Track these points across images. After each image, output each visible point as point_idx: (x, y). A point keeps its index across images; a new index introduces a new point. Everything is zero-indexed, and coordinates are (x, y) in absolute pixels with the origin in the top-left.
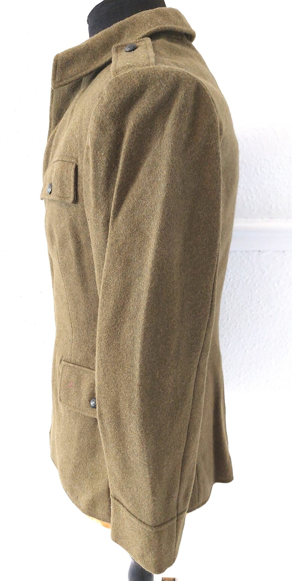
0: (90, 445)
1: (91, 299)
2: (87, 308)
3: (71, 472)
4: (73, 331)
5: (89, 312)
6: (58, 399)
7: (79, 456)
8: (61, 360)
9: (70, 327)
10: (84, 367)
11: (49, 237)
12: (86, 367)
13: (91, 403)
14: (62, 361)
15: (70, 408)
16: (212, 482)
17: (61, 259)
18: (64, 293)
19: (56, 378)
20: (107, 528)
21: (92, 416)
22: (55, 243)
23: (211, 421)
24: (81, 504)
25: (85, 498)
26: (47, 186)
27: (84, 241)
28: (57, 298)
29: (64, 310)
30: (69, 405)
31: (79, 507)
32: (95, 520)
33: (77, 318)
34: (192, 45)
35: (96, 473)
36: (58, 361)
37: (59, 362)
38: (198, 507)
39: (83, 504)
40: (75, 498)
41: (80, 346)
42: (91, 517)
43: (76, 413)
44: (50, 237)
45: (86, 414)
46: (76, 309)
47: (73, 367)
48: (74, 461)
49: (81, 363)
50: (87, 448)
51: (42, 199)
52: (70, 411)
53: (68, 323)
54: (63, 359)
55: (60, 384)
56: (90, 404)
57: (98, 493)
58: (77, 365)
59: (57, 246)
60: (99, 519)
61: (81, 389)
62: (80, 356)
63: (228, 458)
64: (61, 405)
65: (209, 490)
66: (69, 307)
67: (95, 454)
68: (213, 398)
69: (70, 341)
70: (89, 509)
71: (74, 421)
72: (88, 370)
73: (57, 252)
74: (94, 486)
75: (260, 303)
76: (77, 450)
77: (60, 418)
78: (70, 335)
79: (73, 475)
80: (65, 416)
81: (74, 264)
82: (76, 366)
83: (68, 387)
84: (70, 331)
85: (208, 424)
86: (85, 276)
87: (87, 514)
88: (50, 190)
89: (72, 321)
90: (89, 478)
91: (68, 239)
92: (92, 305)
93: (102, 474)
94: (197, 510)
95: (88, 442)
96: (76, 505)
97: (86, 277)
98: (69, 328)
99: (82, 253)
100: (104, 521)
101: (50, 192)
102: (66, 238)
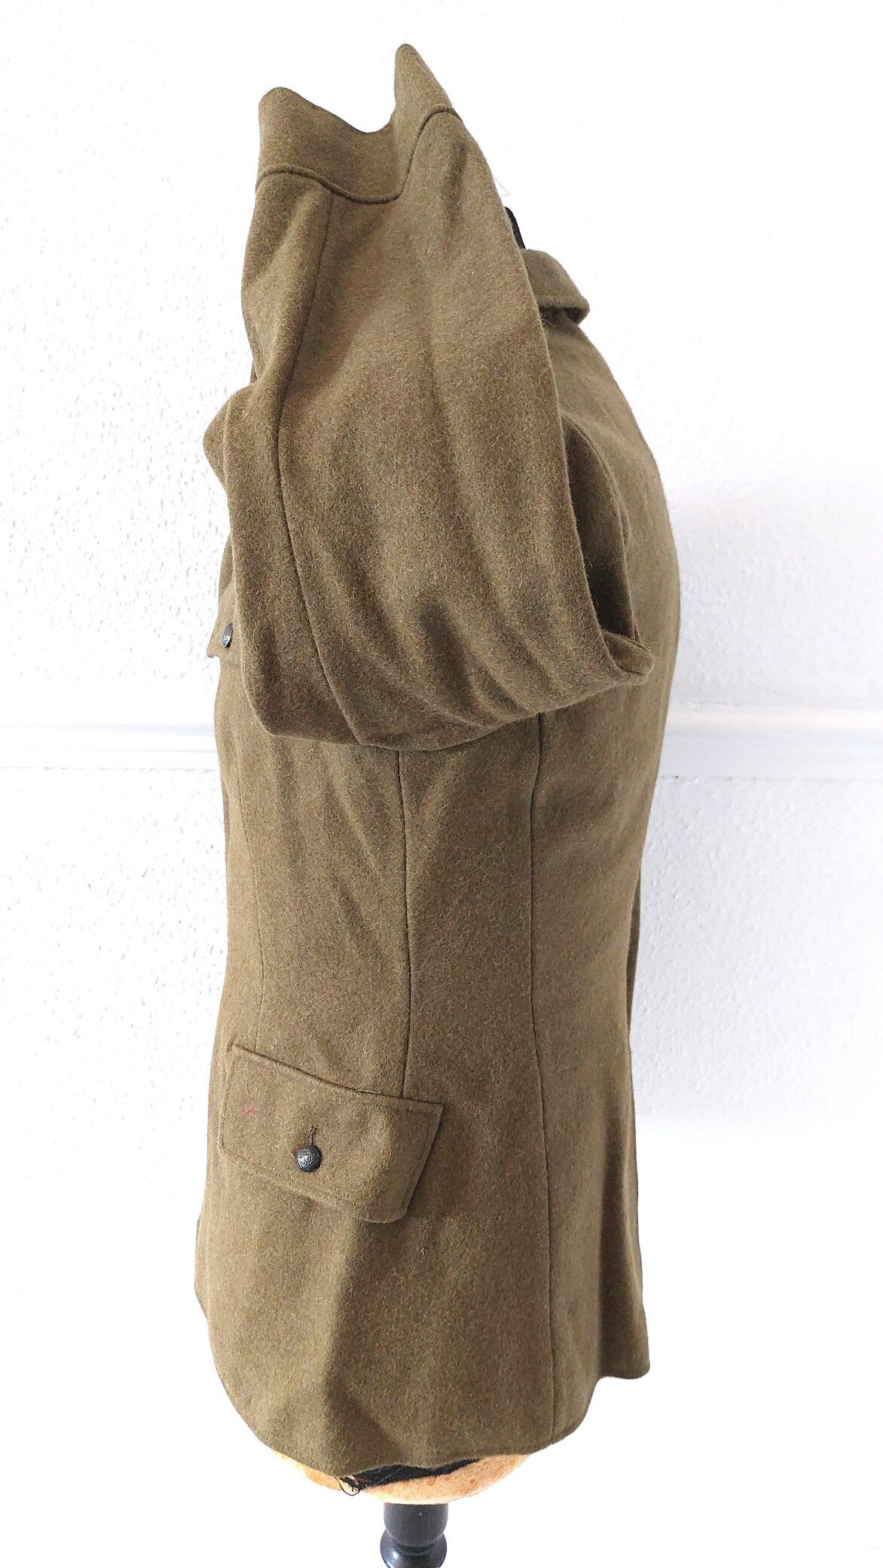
0: (291, 1266)
1: (311, 898)
2: (301, 921)
3: (238, 1333)
4: (265, 973)
5: (304, 929)
6: (218, 1142)
7: (259, 1292)
8: (230, 1045)
9: (258, 964)
10: (285, 1064)
11: (223, 744)
12: (290, 1066)
13: (299, 1159)
14: (233, 1047)
15: (245, 1168)
16: (594, 1374)
17: (246, 798)
18: (250, 879)
19: (218, 1086)
20: (318, 1485)
21: (300, 1191)
22: (235, 759)
23: (596, 1221)
24: (257, 1417)
25: (268, 1402)
26: (223, 629)
27: (300, 764)
28: (233, 889)
29: (246, 920)
30: (244, 1160)
31: (253, 1426)
32: (290, 1463)
33: (275, 942)
34: (579, 330)
35: (300, 1338)
36: (223, 1046)
37: (226, 1047)
38: (554, 1439)
39: (261, 1420)
40: (244, 1404)
41: (279, 1012)
42: (280, 1455)
43: (260, 1180)
44: (225, 745)
45: (287, 1186)
46: (273, 920)
47: (260, 1065)
48: (247, 1305)
49: (279, 1056)
50: (281, 1273)
51: (211, 656)
52: (245, 1174)
53: (253, 952)
54: (236, 1042)
55: (225, 1104)
56: (297, 1162)
57: (300, 1392)
58: (269, 1058)
59: (238, 767)
60: (300, 1460)
61: (276, 1121)
62: (277, 1038)
63: (636, 1315)
64: (224, 1160)
65: (585, 1395)
66: (257, 915)
67: (301, 1290)
68: (603, 1159)
69: (255, 996)
70: (276, 1433)
71: (253, 1202)
72: (294, 1074)
73: (238, 782)
74: (292, 1373)
75: (677, 897)
76: (256, 1277)
77: (221, 1191)
78: (256, 984)
79: (242, 1341)
80: (232, 1186)
81: (274, 812)
82: (267, 1062)
83: (244, 1113)
84: (258, 974)
85: (588, 1224)
86: (300, 843)
87: (270, 1446)
88: (229, 639)
89: (263, 950)
90: (282, 1351)
91: (265, 753)
92: (312, 913)
93: (312, 1342)
94: (552, 1448)
95: (285, 1257)
96: (246, 1419)
97: (302, 847)
98: (254, 965)
99: (293, 789)
100: (311, 1466)
101: (227, 642)
102: (259, 751)
